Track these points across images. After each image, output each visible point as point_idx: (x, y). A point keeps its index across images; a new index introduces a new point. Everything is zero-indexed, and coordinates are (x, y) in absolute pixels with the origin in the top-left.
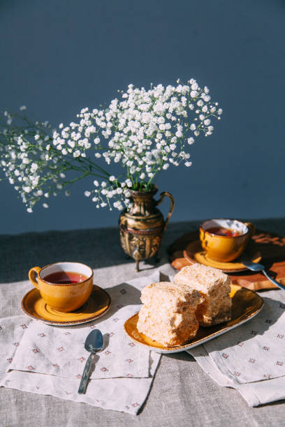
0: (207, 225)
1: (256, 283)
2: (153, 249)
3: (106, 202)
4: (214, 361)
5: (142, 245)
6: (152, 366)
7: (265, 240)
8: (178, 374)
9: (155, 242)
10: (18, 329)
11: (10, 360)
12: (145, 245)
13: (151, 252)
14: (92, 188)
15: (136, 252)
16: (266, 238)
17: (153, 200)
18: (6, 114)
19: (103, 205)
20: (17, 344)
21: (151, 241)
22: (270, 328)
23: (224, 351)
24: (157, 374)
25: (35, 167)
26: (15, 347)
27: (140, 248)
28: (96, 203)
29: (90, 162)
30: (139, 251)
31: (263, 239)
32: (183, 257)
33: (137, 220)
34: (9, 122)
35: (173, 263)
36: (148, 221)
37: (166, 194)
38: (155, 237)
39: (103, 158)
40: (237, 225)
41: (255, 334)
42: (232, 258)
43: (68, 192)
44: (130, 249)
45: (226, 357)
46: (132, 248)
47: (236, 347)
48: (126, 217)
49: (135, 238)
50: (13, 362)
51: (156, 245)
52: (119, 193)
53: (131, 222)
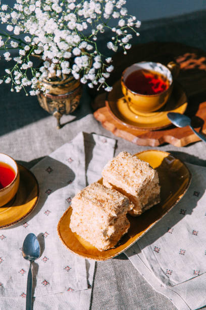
1: (183, 139)
2: (73, 107)
4: (147, 259)
5: (62, 107)
6: (90, 272)
7: (191, 64)
8: (115, 279)
9: (75, 101)
12: (65, 106)
15: (56, 113)
16: (191, 61)
21: (71, 102)
22: (199, 203)
23: (155, 244)
24: (95, 282)
27: (60, 109)
30: (59, 112)
31: (188, 62)
33: (54, 86)
35: (96, 114)
36: (66, 85)
38: (74, 97)
40: (161, 68)
41: (184, 214)
44: (49, 109)
45: (157, 250)
46: (52, 109)
47: (167, 235)
49: (54, 102)
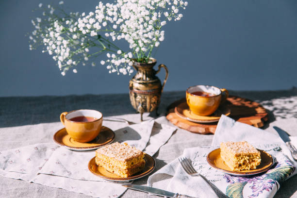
0: (192, 89)
2: (152, 105)
3: (115, 69)
5: (144, 102)
9: (154, 100)
10: (49, 151)
11: (40, 168)
12: (146, 102)
13: (151, 107)
14: (106, 58)
15: (140, 107)
17: (153, 70)
18: (49, 6)
19: (114, 71)
20: (47, 160)
21: (150, 99)
25: (65, 42)
26: (45, 161)
27: (142, 104)
28: (109, 70)
29: (109, 42)
30: (142, 106)
32: (174, 112)
33: (140, 83)
34: (51, 12)
35: (168, 117)
37: (162, 65)
38: (153, 97)
39: (110, 37)
40: (213, 89)
42: (209, 113)
43: (94, 64)
44: (136, 105)
46: (138, 104)
48: (133, 81)
49: (138, 97)
50: (42, 169)
51: (154, 103)
52: (123, 62)
53: (136, 85)
